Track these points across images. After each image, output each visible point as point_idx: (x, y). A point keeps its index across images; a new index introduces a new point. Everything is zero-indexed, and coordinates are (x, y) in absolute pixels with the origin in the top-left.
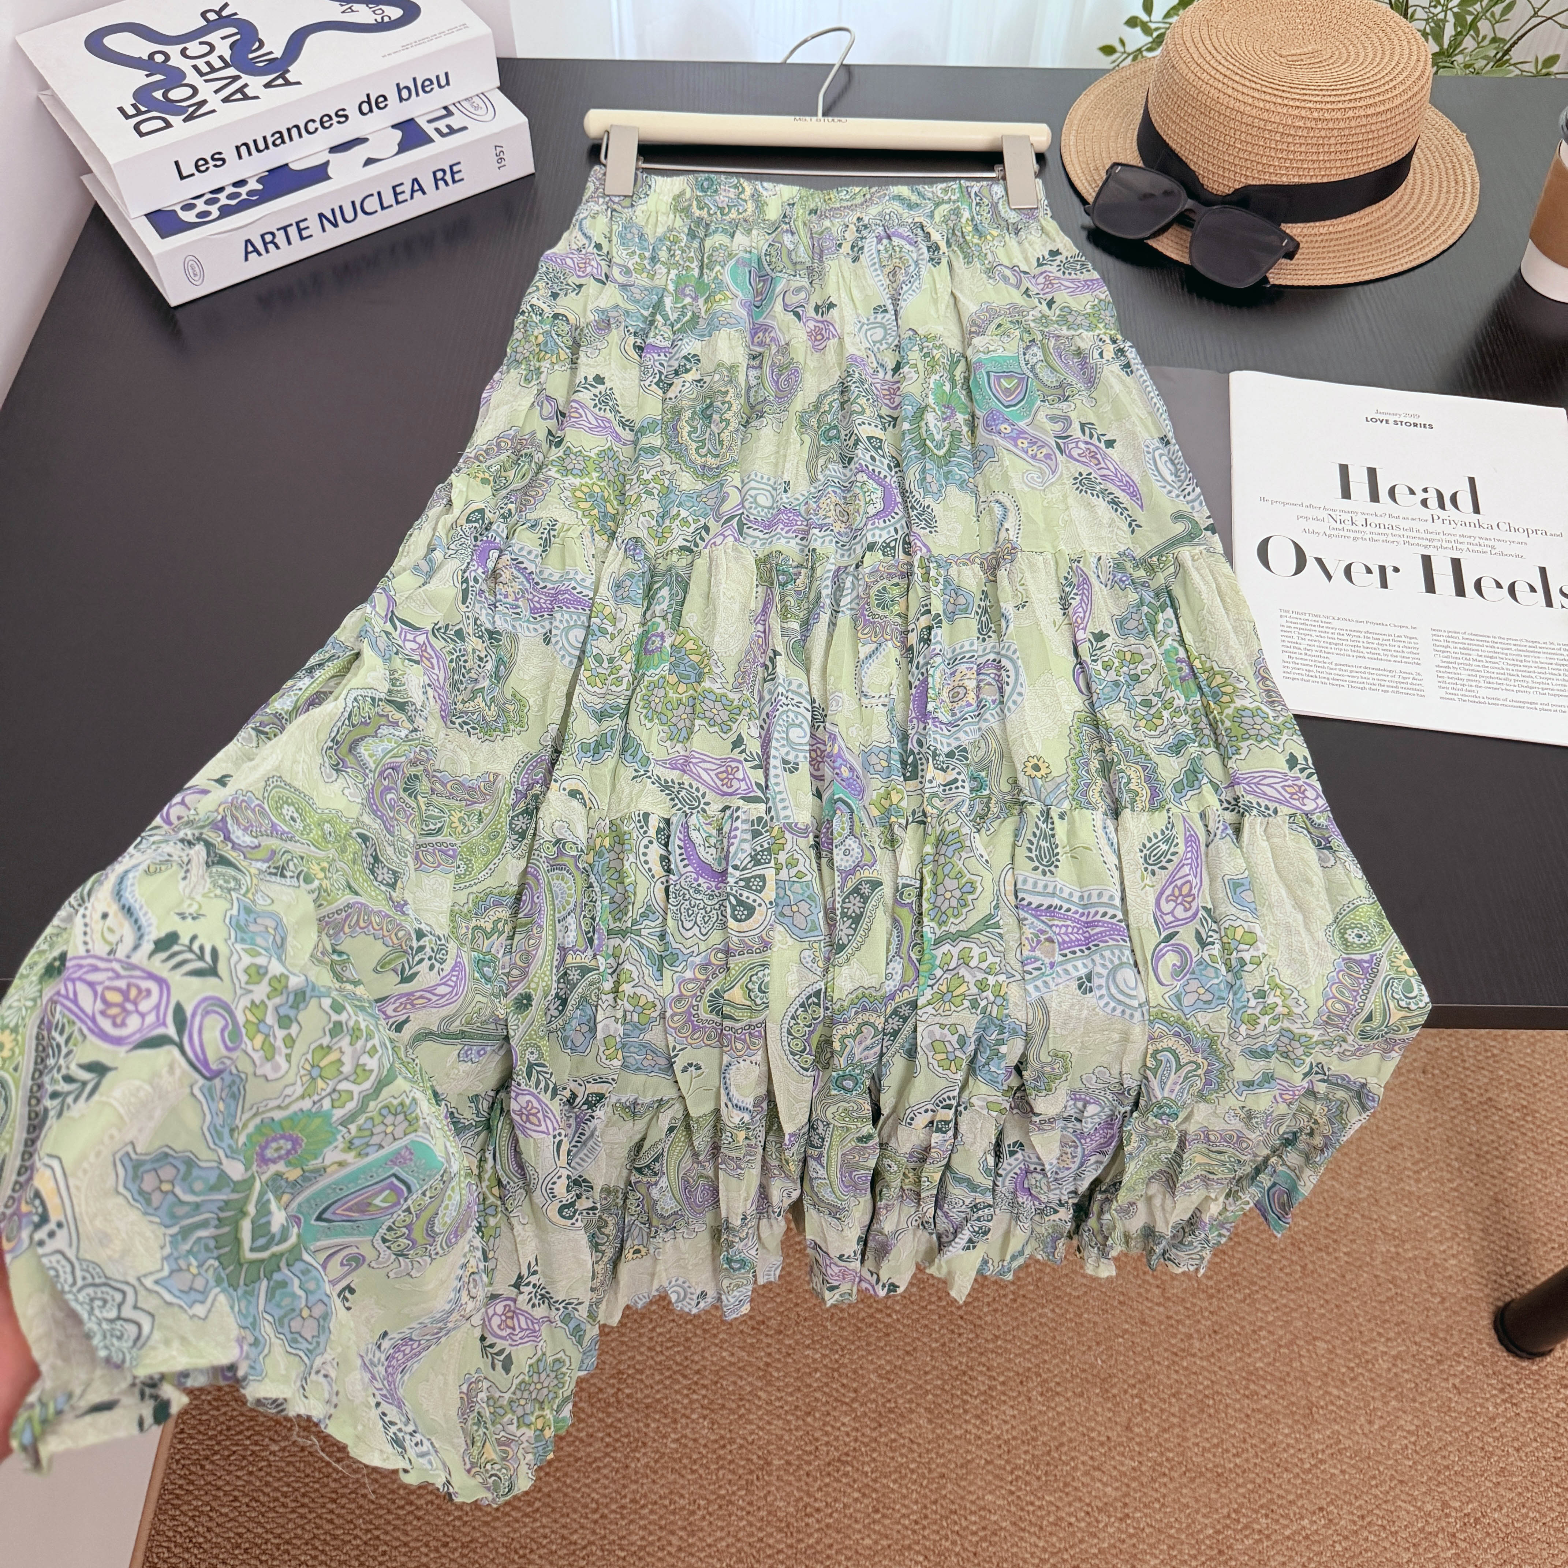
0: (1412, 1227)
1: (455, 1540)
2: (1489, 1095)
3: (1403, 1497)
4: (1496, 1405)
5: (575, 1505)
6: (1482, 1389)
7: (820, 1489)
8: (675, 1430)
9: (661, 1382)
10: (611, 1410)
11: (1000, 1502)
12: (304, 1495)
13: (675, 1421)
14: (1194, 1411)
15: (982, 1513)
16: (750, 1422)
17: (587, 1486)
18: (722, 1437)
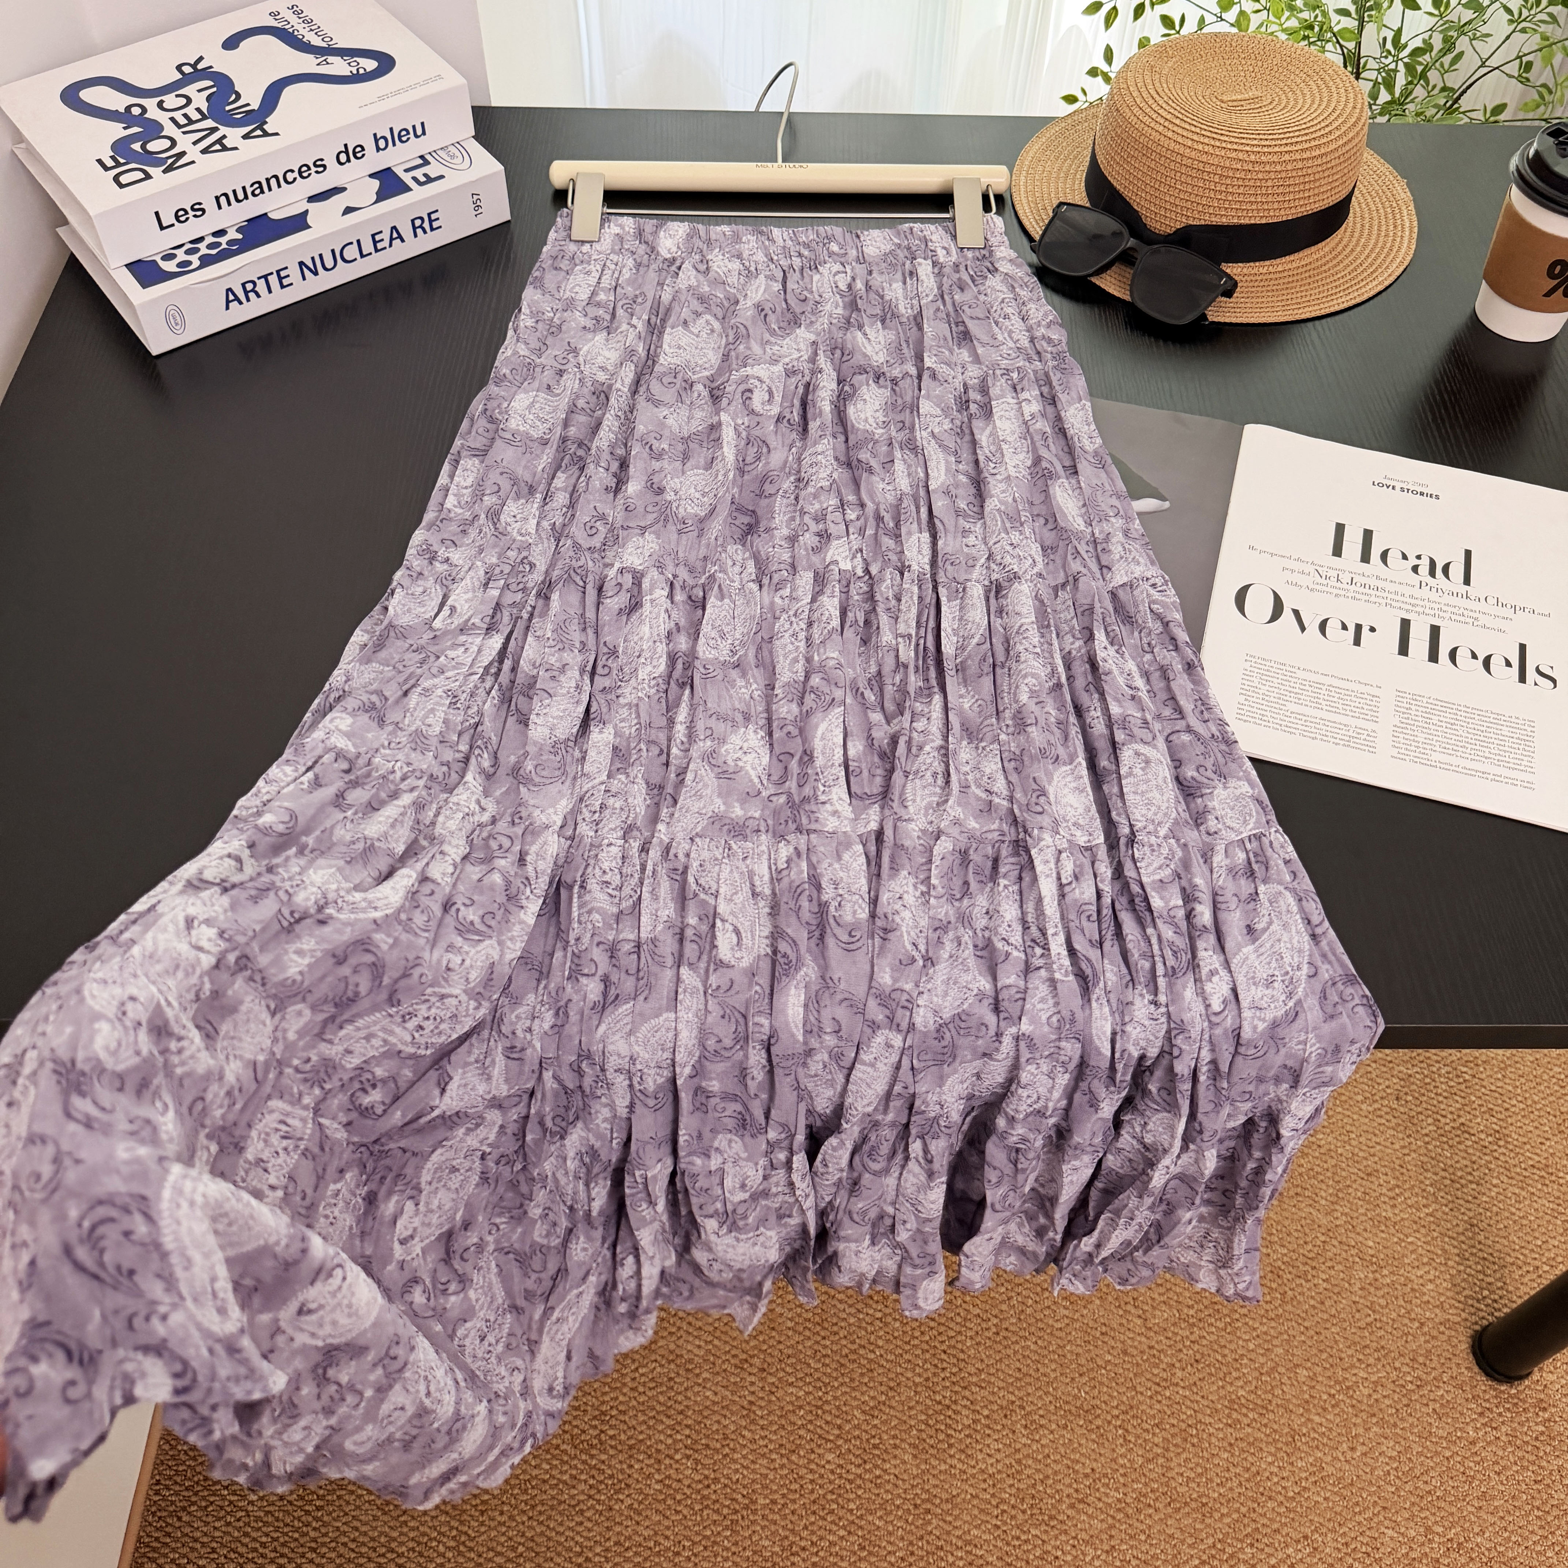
0: (1389, 1252)
2: (1462, 1120)
3: (1386, 1523)
4: (1476, 1429)
6: (1462, 1414)
7: (806, 1528)
8: (658, 1470)
9: (645, 1422)
10: (594, 1452)
11: (986, 1537)
12: (283, 1545)
13: (659, 1462)
14: (1178, 1440)
15: (968, 1548)
16: (735, 1461)
17: (569, 1528)
18: (706, 1477)
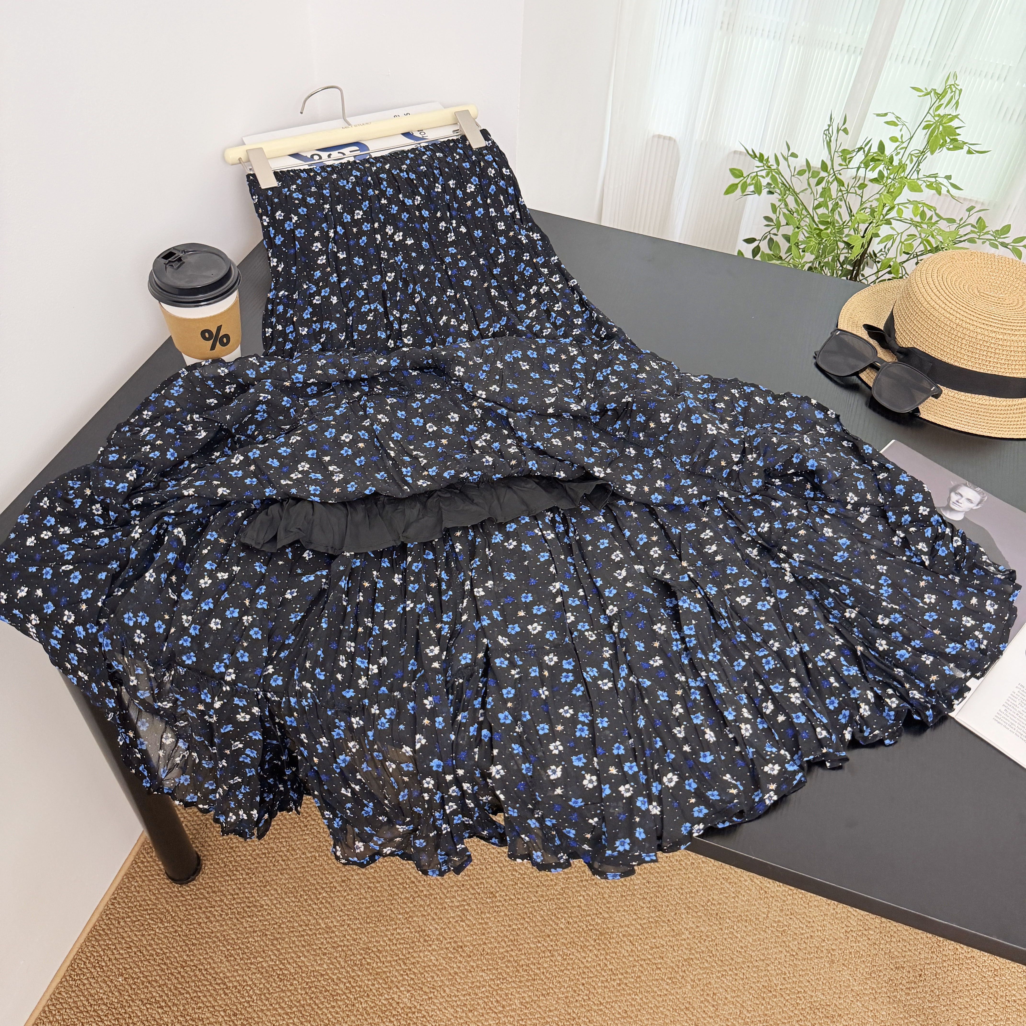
1: (242, 1014)
5: (316, 1017)
8: (388, 993)
9: (390, 962)
10: (355, 968)
13: (390, 988)
16: (435, 1004)
18: (415, 1007)
